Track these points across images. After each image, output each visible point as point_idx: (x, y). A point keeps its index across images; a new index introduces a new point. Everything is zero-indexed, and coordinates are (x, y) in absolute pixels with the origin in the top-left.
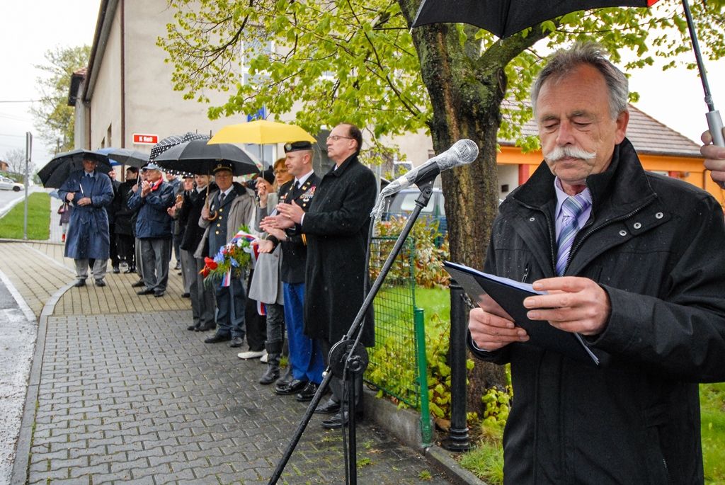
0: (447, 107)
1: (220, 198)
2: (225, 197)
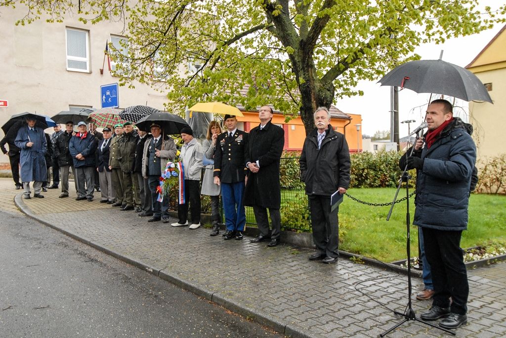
0: (313, 100)
1: (154, 142)
2: (157, 142)
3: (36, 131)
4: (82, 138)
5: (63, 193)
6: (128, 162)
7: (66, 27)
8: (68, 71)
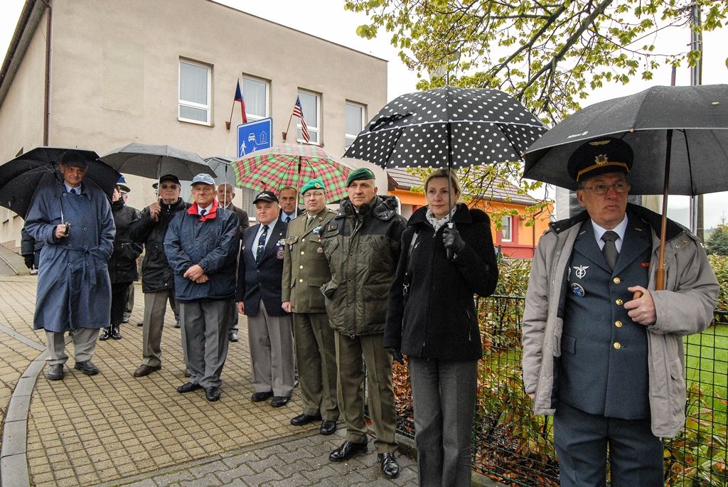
3: (85, 195)
4: (203, 219)
5: (146, 362)
6: (359, 303)
7: (181, 57)
8: (180, 121)
